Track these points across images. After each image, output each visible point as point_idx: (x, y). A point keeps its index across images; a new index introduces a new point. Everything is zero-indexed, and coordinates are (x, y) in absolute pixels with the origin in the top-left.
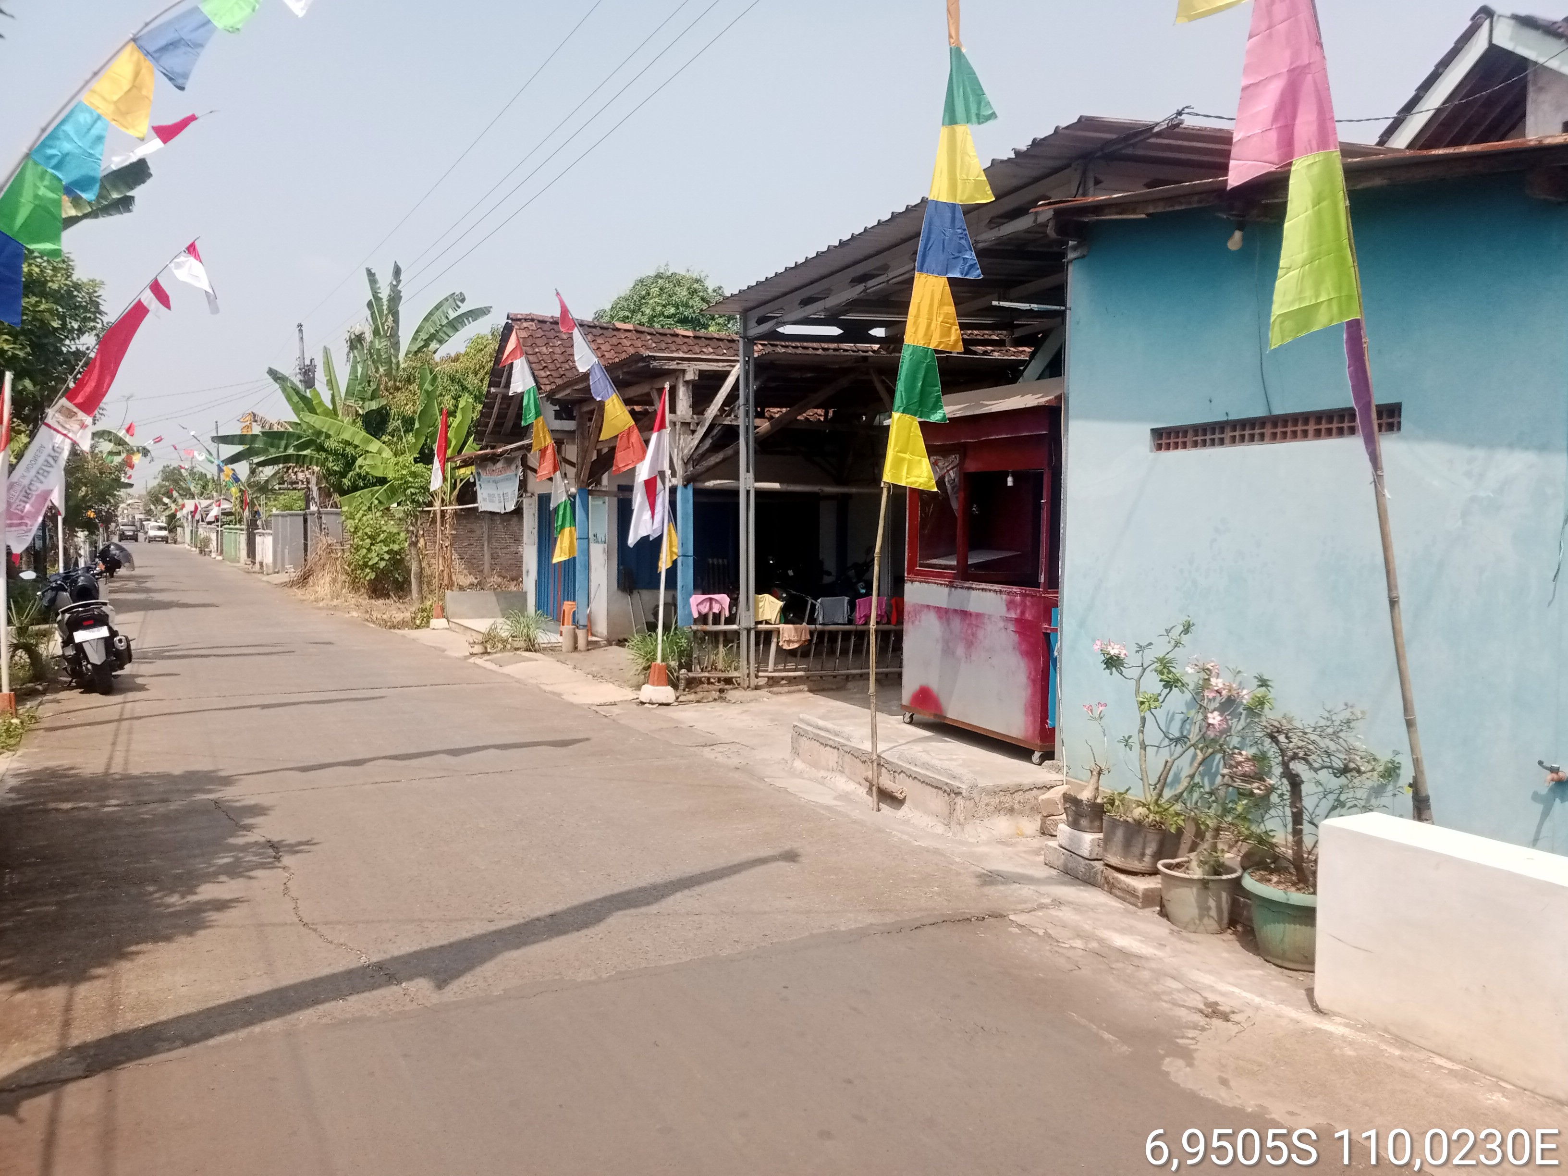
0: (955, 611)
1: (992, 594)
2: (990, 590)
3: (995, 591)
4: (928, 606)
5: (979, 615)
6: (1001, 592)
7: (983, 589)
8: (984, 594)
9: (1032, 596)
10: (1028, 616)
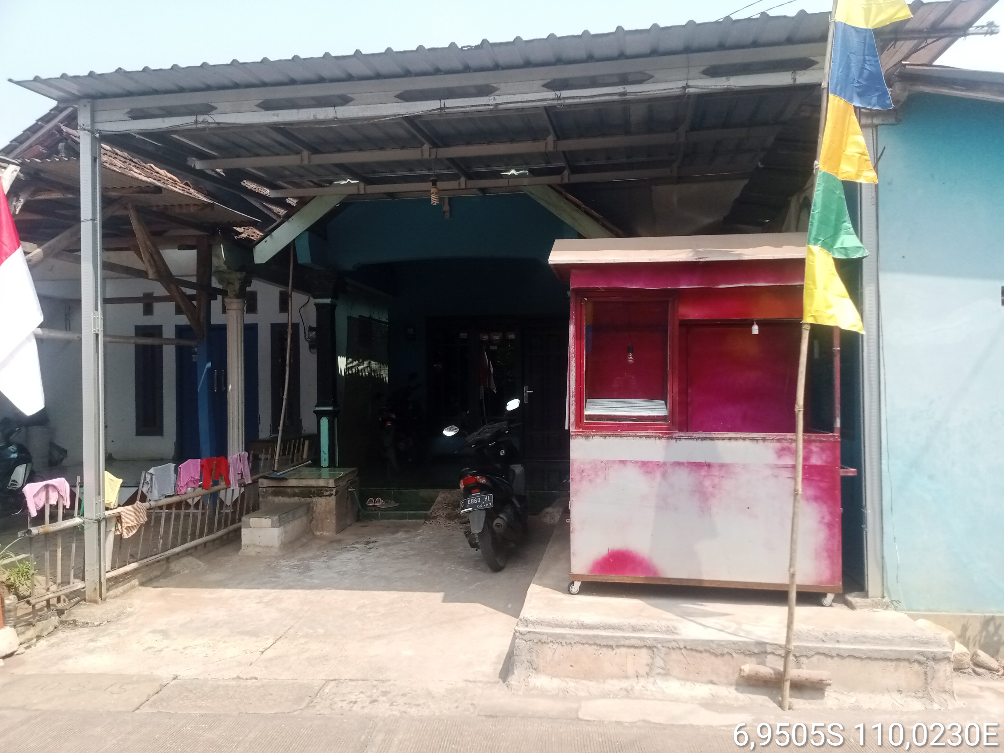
0: (679, 464)
1: (748, 442)
2: (744, 439)
3: (753, 439)
4: (622, 462)
5: (722, 466)
6: (764, 440)
7: (730, 439)
8: (733, 443)
9: (821, 442)
10: (815, 461)
